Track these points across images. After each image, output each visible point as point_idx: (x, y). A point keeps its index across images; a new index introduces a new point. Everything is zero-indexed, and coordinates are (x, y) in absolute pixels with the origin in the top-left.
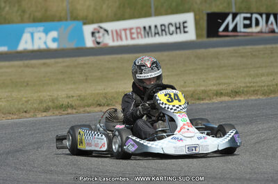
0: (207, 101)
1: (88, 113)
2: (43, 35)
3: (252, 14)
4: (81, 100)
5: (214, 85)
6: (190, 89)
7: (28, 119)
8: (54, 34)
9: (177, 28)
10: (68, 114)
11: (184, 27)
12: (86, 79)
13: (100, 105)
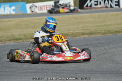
0: (78, 37)
1: (28, 42)
2: (9, 8)
4: (25, 36)
5: (81, 30)
6: (71, 32)
7: (2, 44)
8: (13, 8)
10: (19, 42)
12: (27, 27)
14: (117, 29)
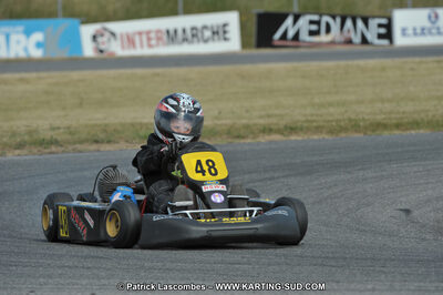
0: (249, 141)
1: (80, 152)
2: (22, 38)
3: (321, 15)
4: (70, 133)
5: (261, 117)
6: (224, 122)
8: (38, 37)
9: (214, 33)
10: (51, 153)
11: (225, 32)
12: (81, 103)
13: (97, 142)
14: (380, 118)
